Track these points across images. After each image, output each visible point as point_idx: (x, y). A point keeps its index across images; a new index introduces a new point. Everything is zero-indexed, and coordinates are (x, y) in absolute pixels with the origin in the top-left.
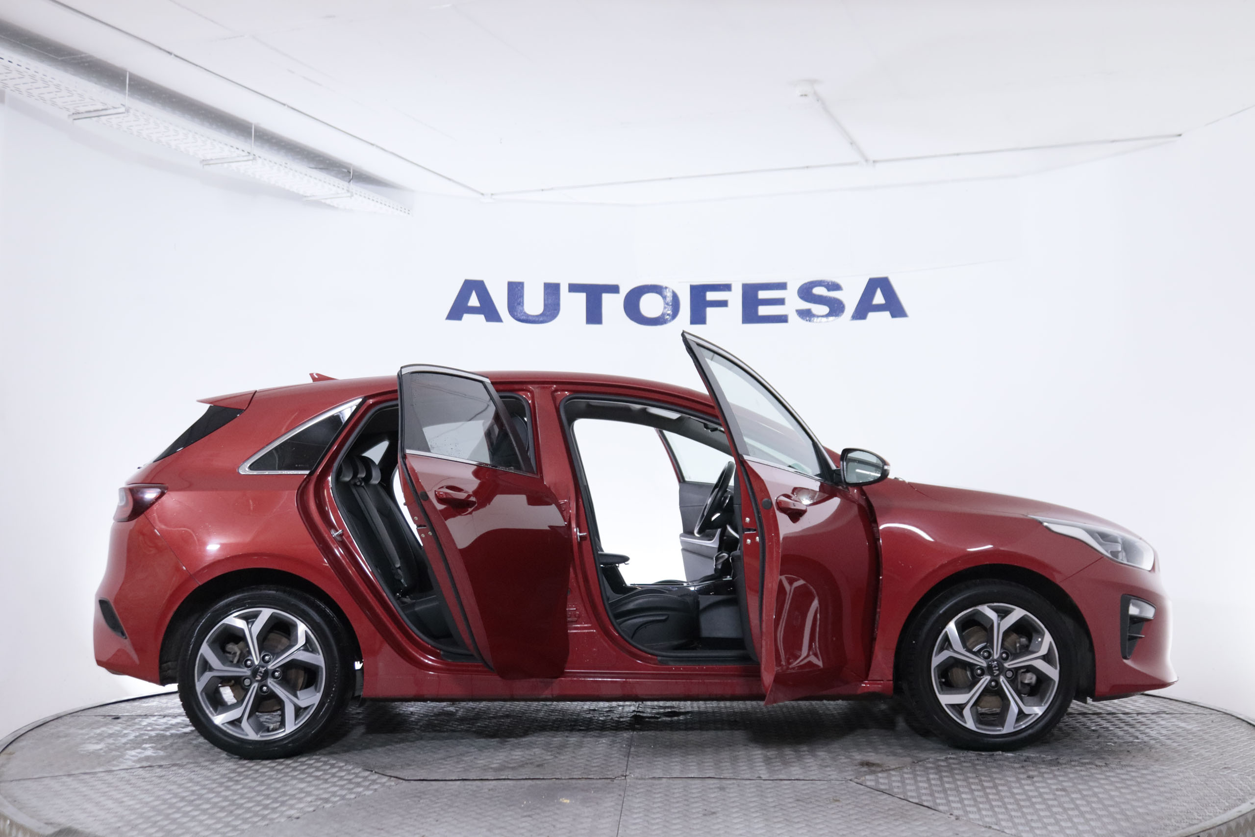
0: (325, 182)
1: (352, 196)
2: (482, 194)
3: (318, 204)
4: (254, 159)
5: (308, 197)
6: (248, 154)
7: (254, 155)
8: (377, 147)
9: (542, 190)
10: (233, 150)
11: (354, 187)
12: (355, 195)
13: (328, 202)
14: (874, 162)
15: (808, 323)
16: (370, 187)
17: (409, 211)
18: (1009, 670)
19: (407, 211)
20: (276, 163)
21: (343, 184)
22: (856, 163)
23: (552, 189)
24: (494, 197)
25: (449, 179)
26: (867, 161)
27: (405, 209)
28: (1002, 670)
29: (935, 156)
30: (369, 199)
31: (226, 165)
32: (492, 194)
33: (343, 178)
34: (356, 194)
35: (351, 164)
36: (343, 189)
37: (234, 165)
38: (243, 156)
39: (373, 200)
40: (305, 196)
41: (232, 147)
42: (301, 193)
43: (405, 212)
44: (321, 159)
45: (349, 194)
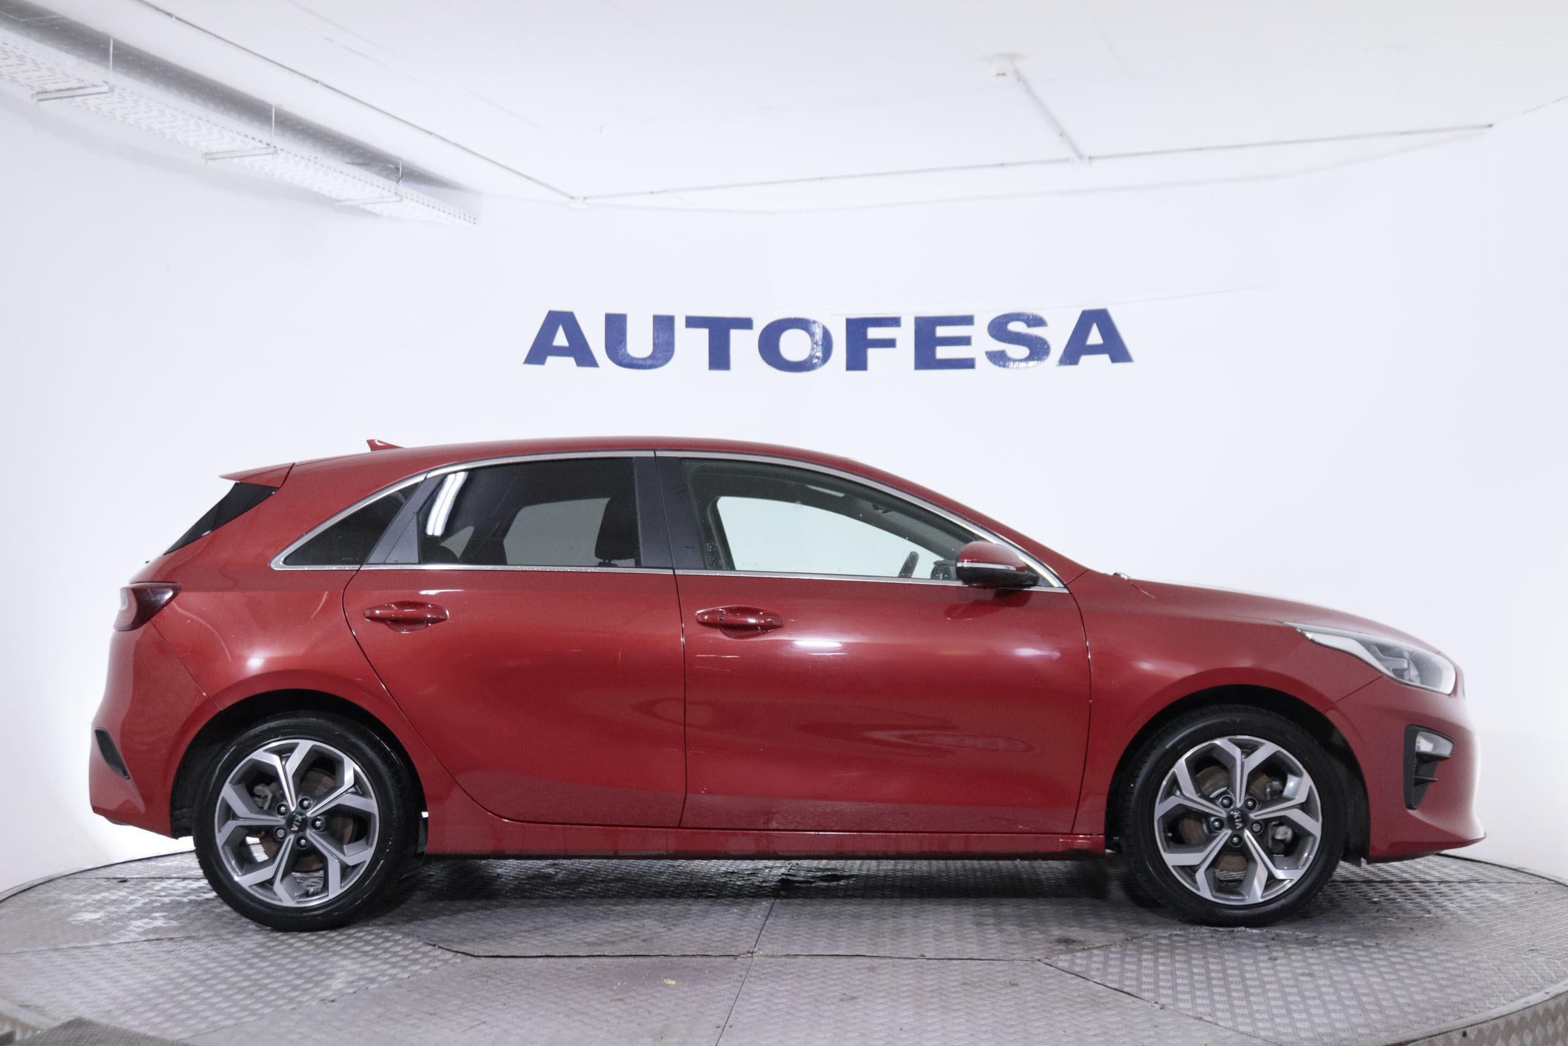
0: (366, 182)
1: (401, 200)
2: (572, 198)
3: (357, 210)
4: (275, 152)
5: (342, 201)
6: (266, 146)
7: (275, 147)
8: (436, 136)
9: (652, 193)
10: (247, 140)
11: (404, 188)
12: (405, 200)
13: (369, 208)
14: (1090, 158)
15: (1001, 369)
16: (424, 187)
17: (475, 219)
18: (1257, 822)
19: (472, 219)
20: (302, 158)
21: (390, 184)
22: (1067, 160)
23: (664, 191)
24: (587, 201)
25: (529, 178)
26: (1080, 157)
27: (470, 217)
28: (1246, 822)
29: (1170, 152)
30: (423, 204)
31: (236, 160)
32: (585, 198)
33: (388, 177)
34: (407, 197)
35: (399, 158)
36: (389, 191)
37: (247, 161)
38: (260, 149)
39: (428, 206)
40: (339, 201)
41: (246, 136)
42: (334, 195)
43: (469, 221)
44: (361, 151)
45: (398, 198)
